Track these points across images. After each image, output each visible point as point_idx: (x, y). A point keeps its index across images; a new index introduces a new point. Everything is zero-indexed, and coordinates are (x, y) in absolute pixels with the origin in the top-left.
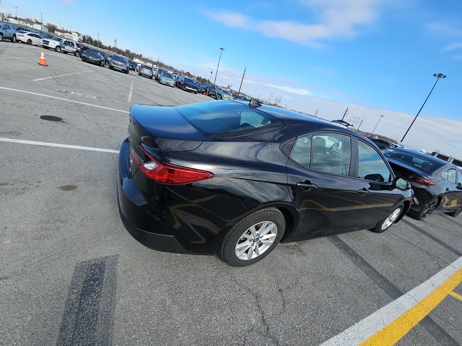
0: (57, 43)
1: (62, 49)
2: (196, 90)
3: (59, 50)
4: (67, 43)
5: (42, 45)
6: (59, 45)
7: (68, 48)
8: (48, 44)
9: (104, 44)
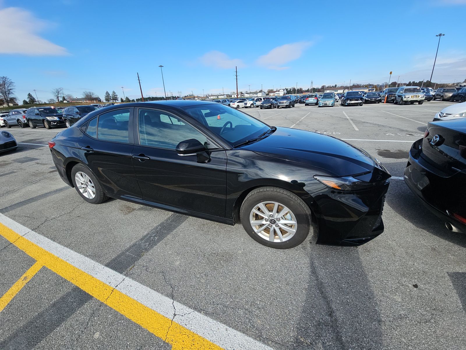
0: (252, 102)
1: (254, 105)
2: (360, 101)
3: (252, 106)
4: (258, 100)
5: (244, 107)
6: (252, 103)
7: (258, 103)
8: (246, 105)
9: (304, 89)
